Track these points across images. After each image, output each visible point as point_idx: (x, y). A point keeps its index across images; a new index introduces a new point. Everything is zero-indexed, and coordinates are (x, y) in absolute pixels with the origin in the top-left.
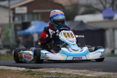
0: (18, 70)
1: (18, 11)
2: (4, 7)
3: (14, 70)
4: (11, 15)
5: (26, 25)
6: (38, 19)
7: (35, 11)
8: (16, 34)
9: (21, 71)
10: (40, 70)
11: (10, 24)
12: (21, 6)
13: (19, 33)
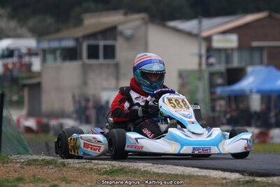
0: (225, 179)
1: (218, 42)
2: (189, 34)
3: (215, 177)
4: (204, 51)
5: (234, 75)
6: (261, 63)
7: (255, 44)
8: (212, 93)
9: (232, 181)
10: (275, 179)
11: (200, 71)
12: (224, 33)
13: (219, 90)
